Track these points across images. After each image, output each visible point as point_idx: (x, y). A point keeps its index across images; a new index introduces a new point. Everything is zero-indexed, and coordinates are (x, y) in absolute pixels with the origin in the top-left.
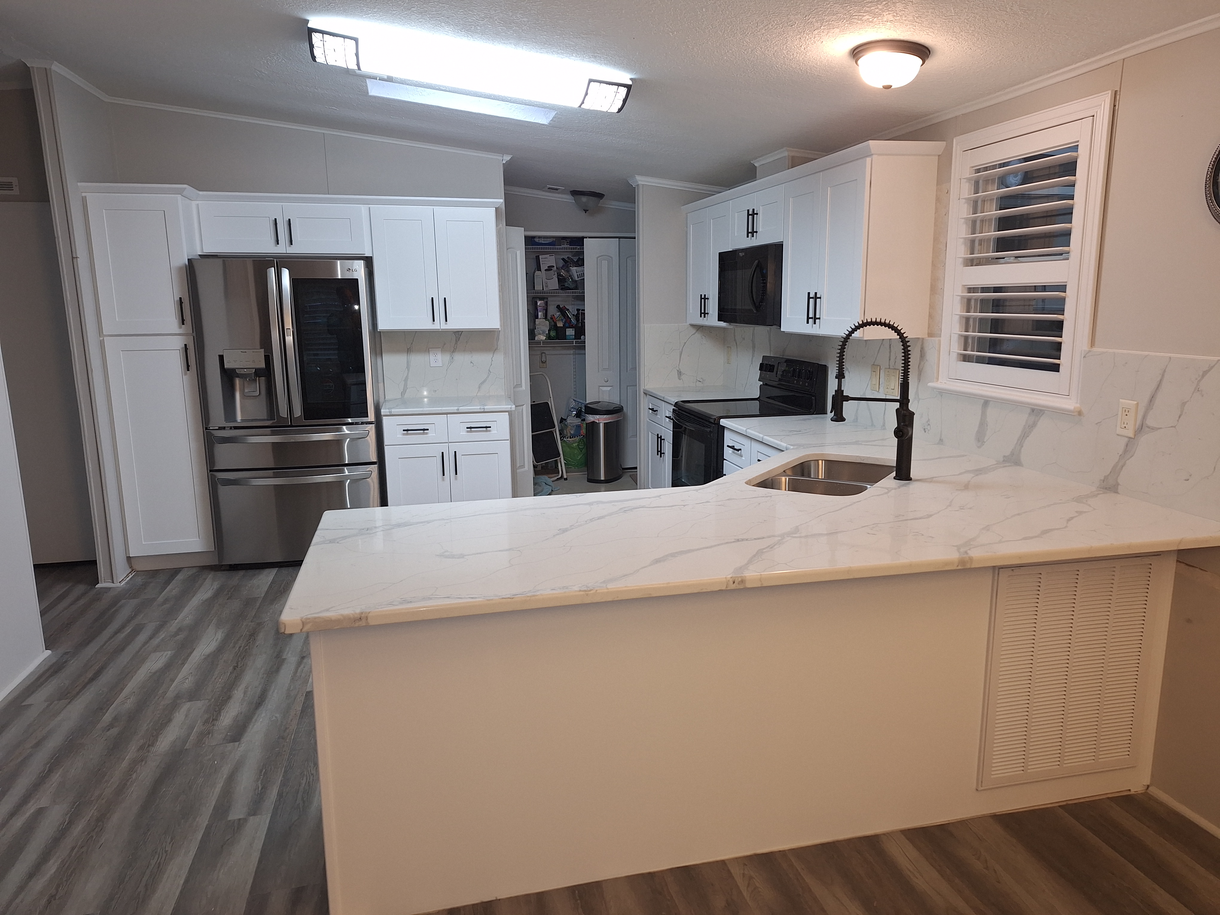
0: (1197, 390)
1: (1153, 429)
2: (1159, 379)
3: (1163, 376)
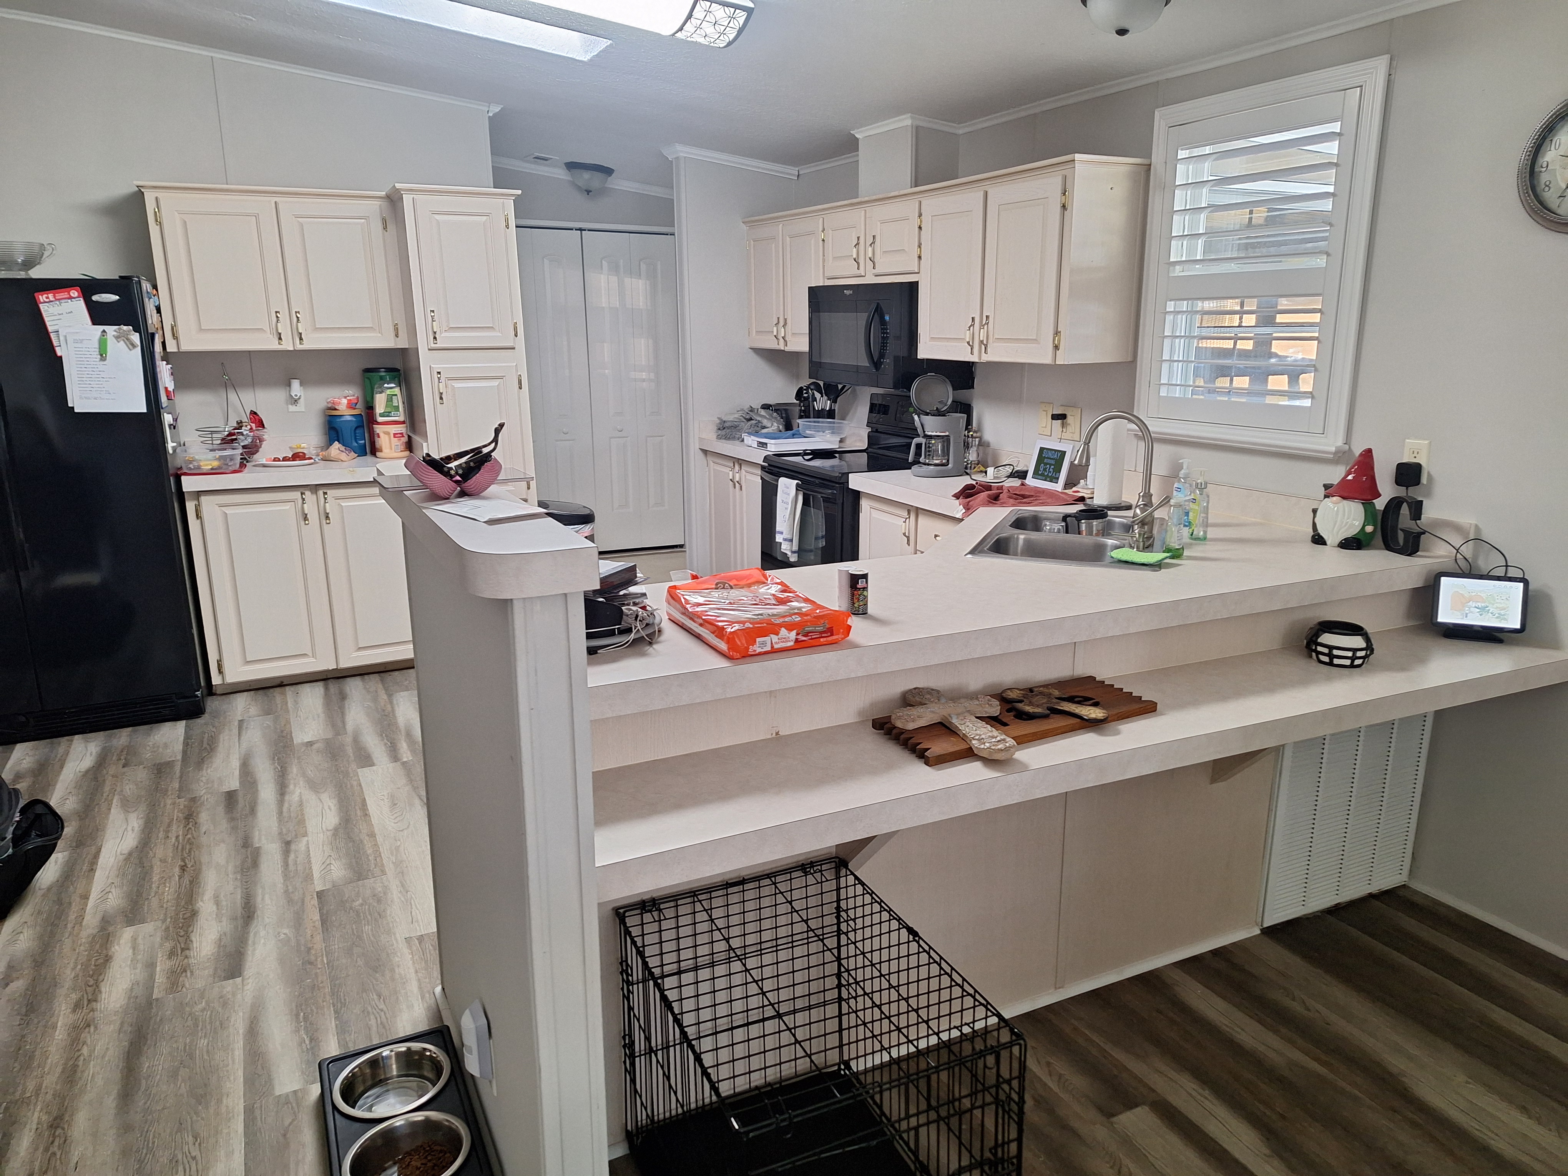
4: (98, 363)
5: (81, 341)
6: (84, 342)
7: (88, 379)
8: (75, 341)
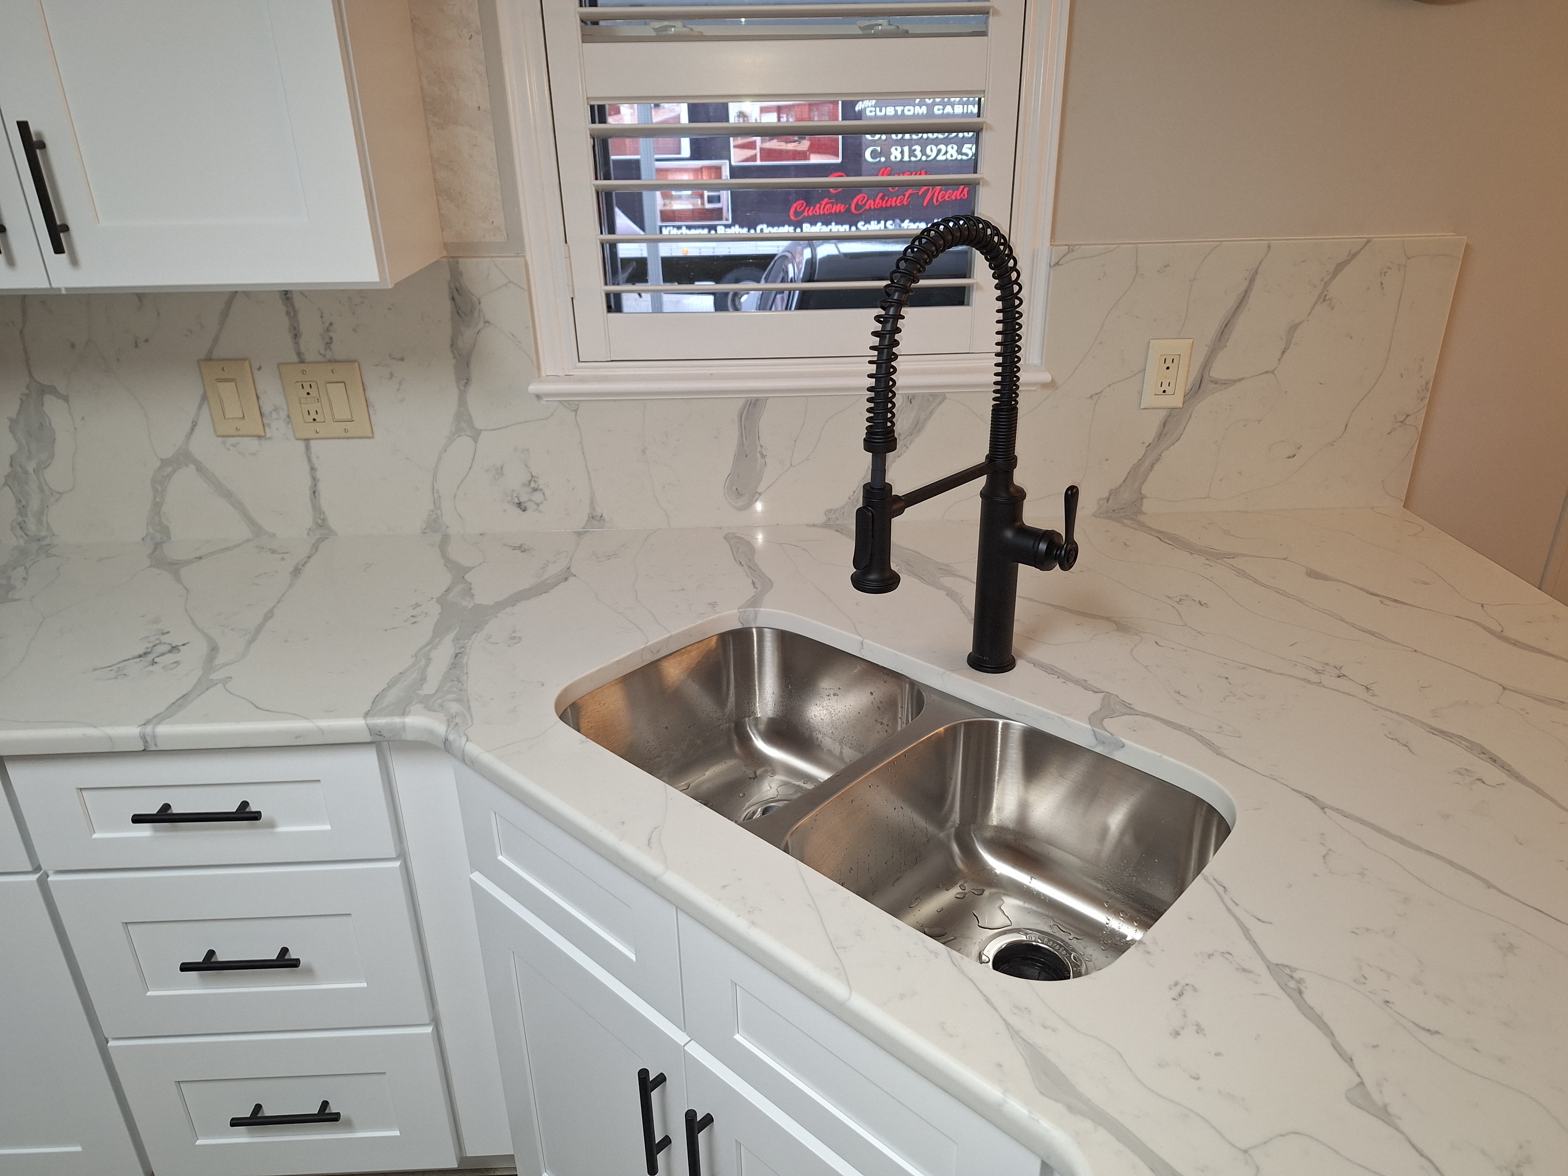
0: (1323, 298)
1: (1226, 383)
2: (1243, 288)
3: (1252, 281)
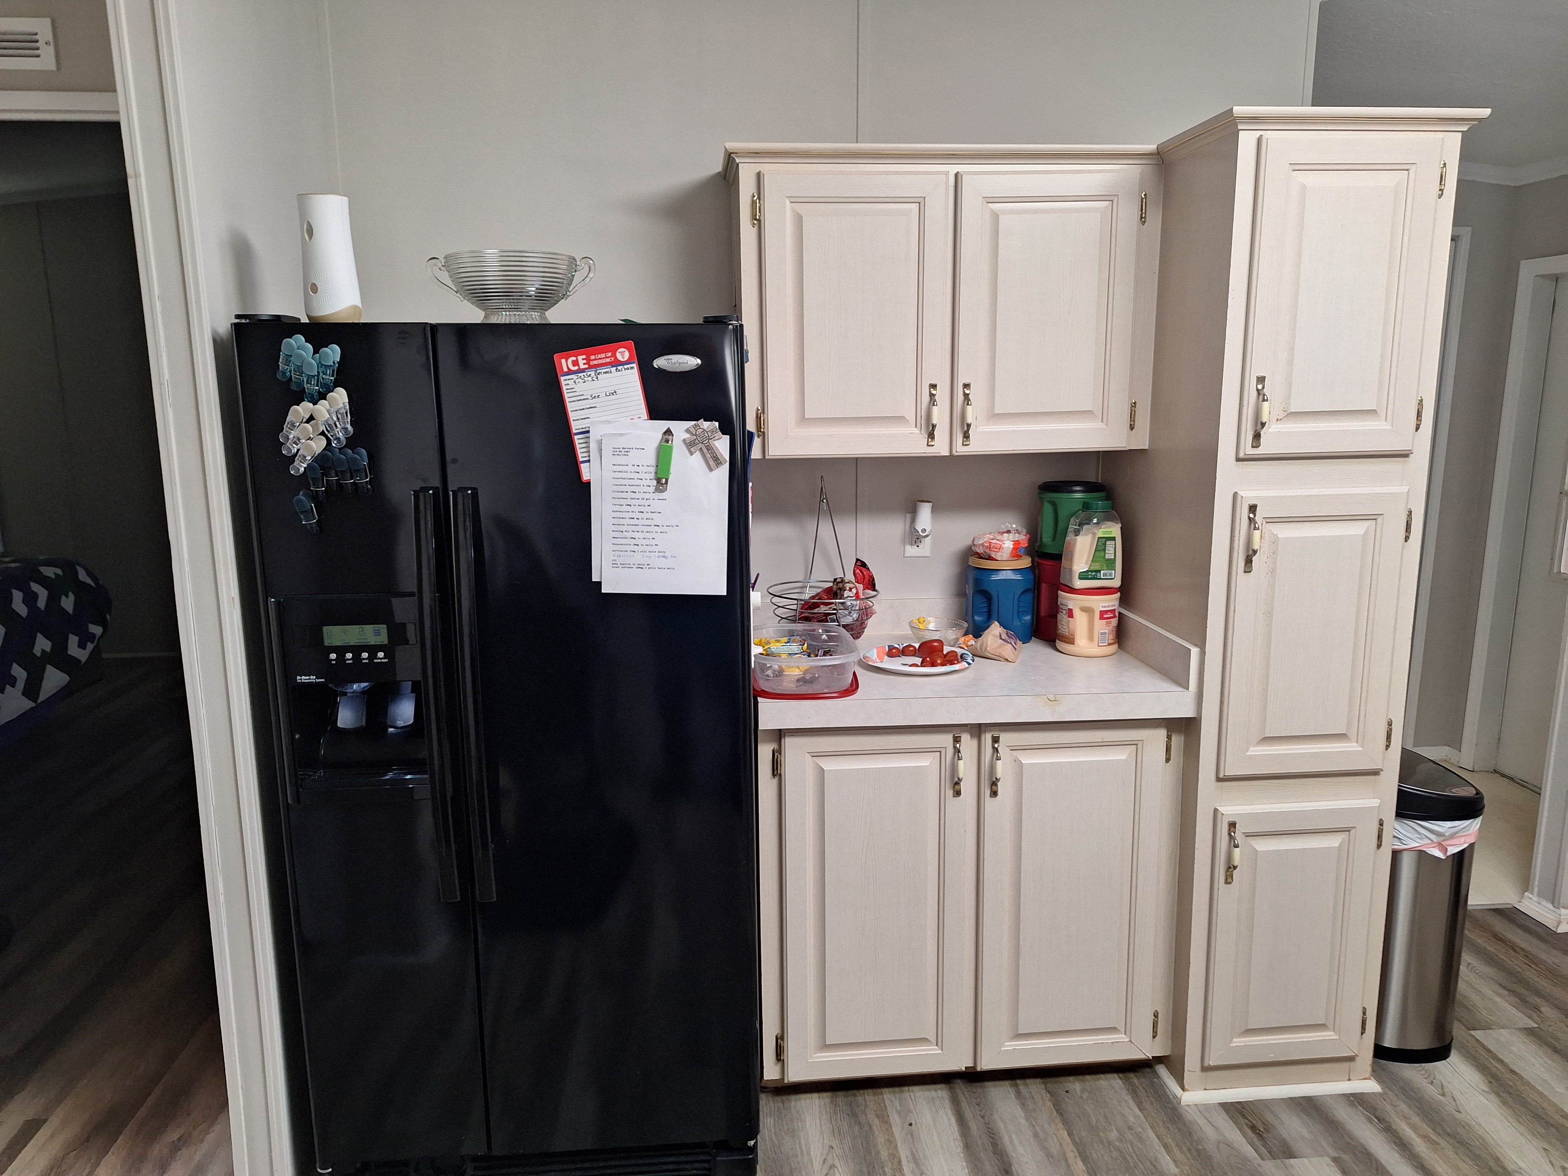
4: (651, 496)
5: (626, 451)
6: (632, 453)
7: (631, 528)
8: (617, 452)
